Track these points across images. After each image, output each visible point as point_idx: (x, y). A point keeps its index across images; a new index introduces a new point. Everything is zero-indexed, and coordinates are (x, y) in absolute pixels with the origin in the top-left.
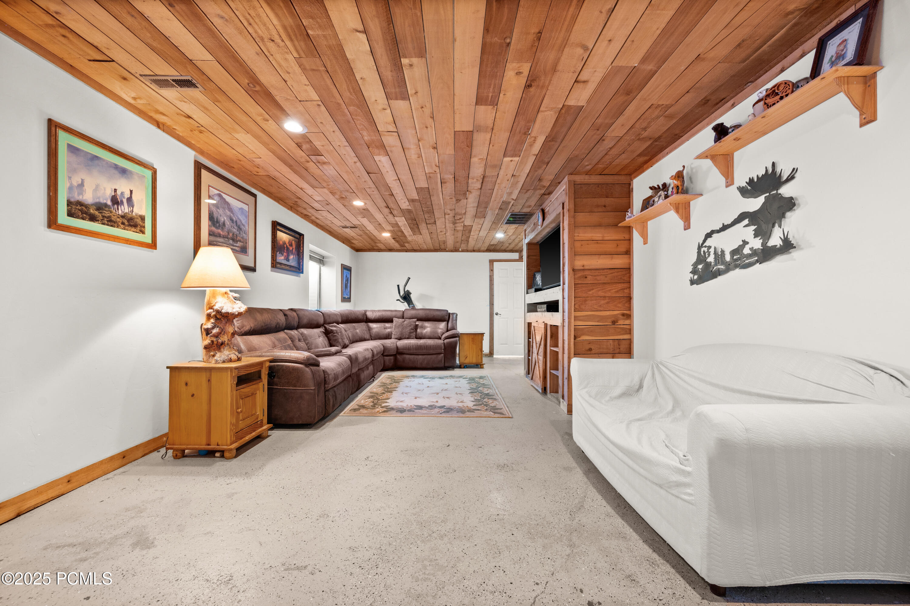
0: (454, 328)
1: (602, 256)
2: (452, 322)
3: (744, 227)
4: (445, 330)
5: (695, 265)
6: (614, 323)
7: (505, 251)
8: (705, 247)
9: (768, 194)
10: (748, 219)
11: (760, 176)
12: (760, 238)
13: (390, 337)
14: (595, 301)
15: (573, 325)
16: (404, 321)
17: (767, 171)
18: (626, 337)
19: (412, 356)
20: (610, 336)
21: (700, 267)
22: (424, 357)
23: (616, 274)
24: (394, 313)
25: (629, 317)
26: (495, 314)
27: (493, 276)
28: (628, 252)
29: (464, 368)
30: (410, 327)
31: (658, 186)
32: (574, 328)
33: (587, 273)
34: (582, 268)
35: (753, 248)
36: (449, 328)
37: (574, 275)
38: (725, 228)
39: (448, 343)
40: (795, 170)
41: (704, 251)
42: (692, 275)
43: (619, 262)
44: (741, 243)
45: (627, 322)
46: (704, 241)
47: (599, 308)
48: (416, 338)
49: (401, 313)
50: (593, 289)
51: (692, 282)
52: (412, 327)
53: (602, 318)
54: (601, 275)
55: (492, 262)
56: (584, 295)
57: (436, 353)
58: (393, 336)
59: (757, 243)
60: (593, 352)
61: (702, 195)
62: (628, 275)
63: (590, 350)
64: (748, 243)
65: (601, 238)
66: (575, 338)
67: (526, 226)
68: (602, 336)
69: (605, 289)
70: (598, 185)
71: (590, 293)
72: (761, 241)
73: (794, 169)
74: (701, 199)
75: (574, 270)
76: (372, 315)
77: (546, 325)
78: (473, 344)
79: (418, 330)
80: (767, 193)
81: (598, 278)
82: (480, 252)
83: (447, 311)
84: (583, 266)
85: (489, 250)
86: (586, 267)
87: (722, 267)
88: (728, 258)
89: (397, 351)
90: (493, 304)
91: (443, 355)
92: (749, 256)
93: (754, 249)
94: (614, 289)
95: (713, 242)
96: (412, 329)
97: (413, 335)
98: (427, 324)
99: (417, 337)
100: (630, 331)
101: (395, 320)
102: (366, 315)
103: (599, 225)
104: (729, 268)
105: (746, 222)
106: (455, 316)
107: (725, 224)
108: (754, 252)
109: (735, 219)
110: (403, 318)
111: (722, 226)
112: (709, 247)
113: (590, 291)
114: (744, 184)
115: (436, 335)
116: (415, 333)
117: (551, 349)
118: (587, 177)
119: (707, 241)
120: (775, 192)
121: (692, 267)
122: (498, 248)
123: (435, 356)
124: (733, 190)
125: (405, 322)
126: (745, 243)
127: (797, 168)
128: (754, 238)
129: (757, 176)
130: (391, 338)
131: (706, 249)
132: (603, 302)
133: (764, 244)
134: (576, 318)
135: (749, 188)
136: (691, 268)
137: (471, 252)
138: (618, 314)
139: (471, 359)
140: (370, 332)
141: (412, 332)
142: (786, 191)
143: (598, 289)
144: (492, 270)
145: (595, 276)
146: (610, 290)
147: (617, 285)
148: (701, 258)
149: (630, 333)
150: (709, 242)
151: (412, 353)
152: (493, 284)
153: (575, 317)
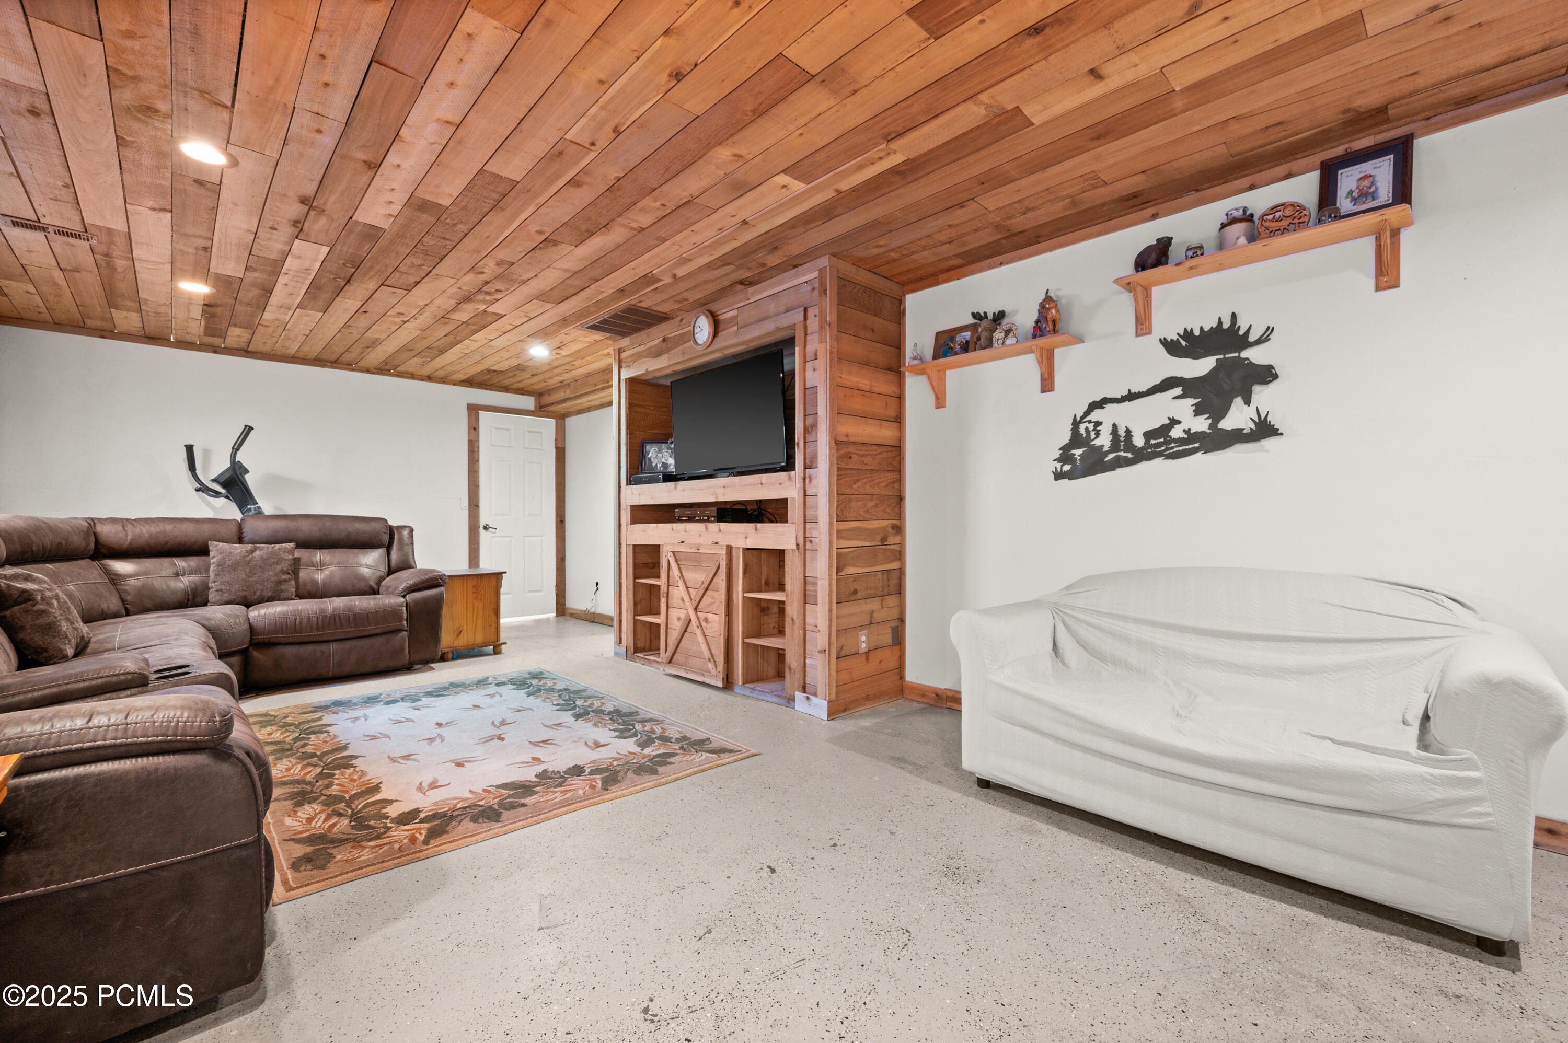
0: (406, 565)
1: (870, 421)
2: (401, 549)
3: (1174, 398)
4: (383, 569)
5: (1066, 449)
6: (884, 540)
7: (506, 389)
8: (1090, 422)
9: (1222, 357)
10: (1181, 388)
11: (1207, 328)
12: (1207, 416)
13: (198, 600)
14: (861, 503)
15: (835, 546)
16: (252, 551)
17: (1220, 322)
18: (896, 565)
19: (303, 649)
20: (878, 565)
21: (1078, 452)
22: (348, 645)
23: (884, 455)
24: (206, 529)
25: (899, 529)
26: (481, 530)
27: (478, 441)
28: (899, 420)
29: (453, 659)
30: (278, 568)
31: (985, 313)
32: (838, 554)
33: (852, 449)
34: (846, 439)
35: (1190, 430)
36: (393, 563)
37: (838, 450)
38: (1131, 397)
39: (417, 603)
40: (1270, 330)
41: (1087, 429)
42: (1059, 465)
43: (886, 433)
44: (1167, 422)
45: (897, 540)
46: (1087, 413)
47: (866, 516)
48: (300, 596)
49: (233, 529)
50: (858, 481)
51: (1058, 476)
52: (285, 566)
53: (870, 533)
54: (869, 455)
55: (474, 410)
56: (848, 490)
57: (384, 630)
58: (212, 596)
59: (1201, 424)
60: (859, 595)
61: (1082, 341)
62: (898, 458)
63: (855, 592)
64: (1179, 422)
65: (867, 388)
66: (838, 570)
67: (625, 342)
68: (870, 566)
69: (873, 481)
70: (866, 289)
71: (855, 486)
72: (1210, 421)
73: (1268, 328)
74: (1078, 347)
75: (837, 443)
76: (122, 535)
77: (729, 549)
78: (477, 599)
79: (303, 574)
80: (1221, 354)
81: (866, 460)
82: (444, 383)
83: (386, 521)
84: (847, 436)
85: (469, 382)
86: (852, 439)
87: (1129, 455)
88: (1139, 441)
89: (251, 639)
90: (477, 506)
91: (405, 634)
92: (1180, 441)
93: (1192, 432)
94: (884, 482)
95: (1107, 416)
96: (284, 572)
97: (291, 587)
98: (319, 556)
99: (304, 593)
100: (900, 555)
101: (216, 548)
102: (95, 534)
103: (865, 363)
104: (1140, 456)
105: (1178, 391)
106: (405, 533)
107: (1133, 391)
108: (1191, 437)
109: (1155, 385)
110: (240, 540)
111: (1127, 393)
112: (1098, 424)
113: (855, 483)
114: (1172, 336)
115: (362, 585)
116: (293, 582)
117: (744, 597)
118: (853, 269)
119: (1092, 413)
120: (1237, 354)
121: (1061, 452)
122: (496, 379)
123: (382, 639)
124: (1151, 343)
125: (258, 553)
126: (1174, 422)
127: (1273, 328)
128: (1195, 416)
129: (1201, 328)
130: (205, 603)
131: (1091, 426)
132: (871, 504)
133: (1213, 426)
134: (841, 534)
135: (1184, 343)
136: (1057, 454)
137: (422, 380)
138: (886, 526)
139: (472, 635)
140: (117, 590)
141: (285, 581)
142: (1256, 355)
143: (866, 480)
144: (474, 428)
145: (862, 456)
146: (878, 483)
147: (887, 475)
148: (1076, 440)
149: (900, 559)
150: (1096, 415)
151: (307, 639)
152: (478, 461)
153: (838, 531)
